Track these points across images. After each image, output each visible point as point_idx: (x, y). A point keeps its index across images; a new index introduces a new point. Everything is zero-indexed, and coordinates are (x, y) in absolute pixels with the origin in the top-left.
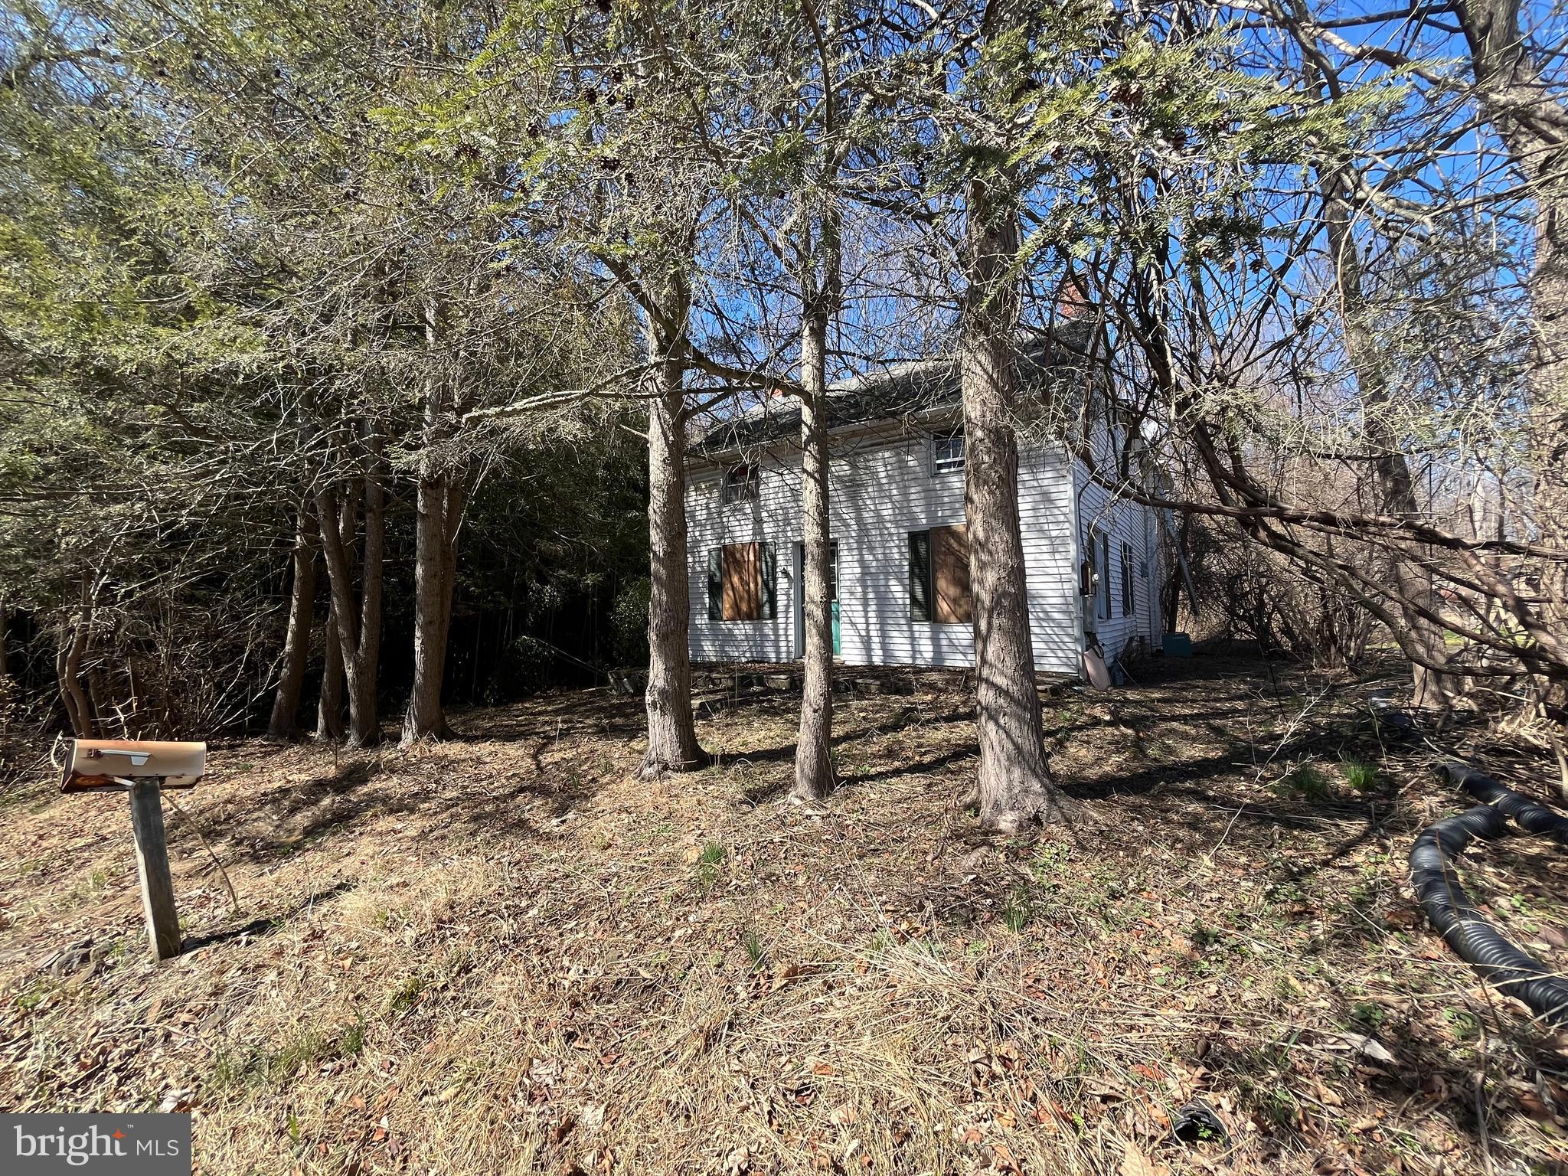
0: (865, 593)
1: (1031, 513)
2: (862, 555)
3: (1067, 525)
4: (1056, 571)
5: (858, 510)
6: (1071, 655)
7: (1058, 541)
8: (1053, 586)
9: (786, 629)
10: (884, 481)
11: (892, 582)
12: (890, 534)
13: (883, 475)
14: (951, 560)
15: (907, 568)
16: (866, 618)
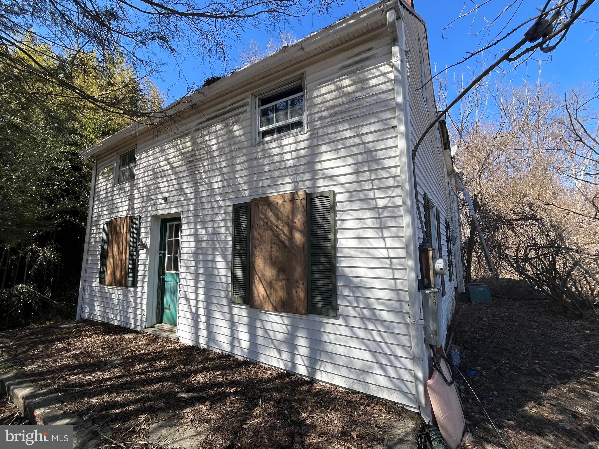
0: (197, 268)
1: (352, 178)
2: (196, 229)
3: (398, 191)
4: (383, 253)
5: (196, 184)
6: (407, 377)
7: (386, 214)
8: (380, 273)
9: (142, 299)
10: (216, 154)
11: (219, 258)
12: (219, 207)
13: (214, 147)
14: (268, 235)
15: (230, 243)
16: (197, 295)
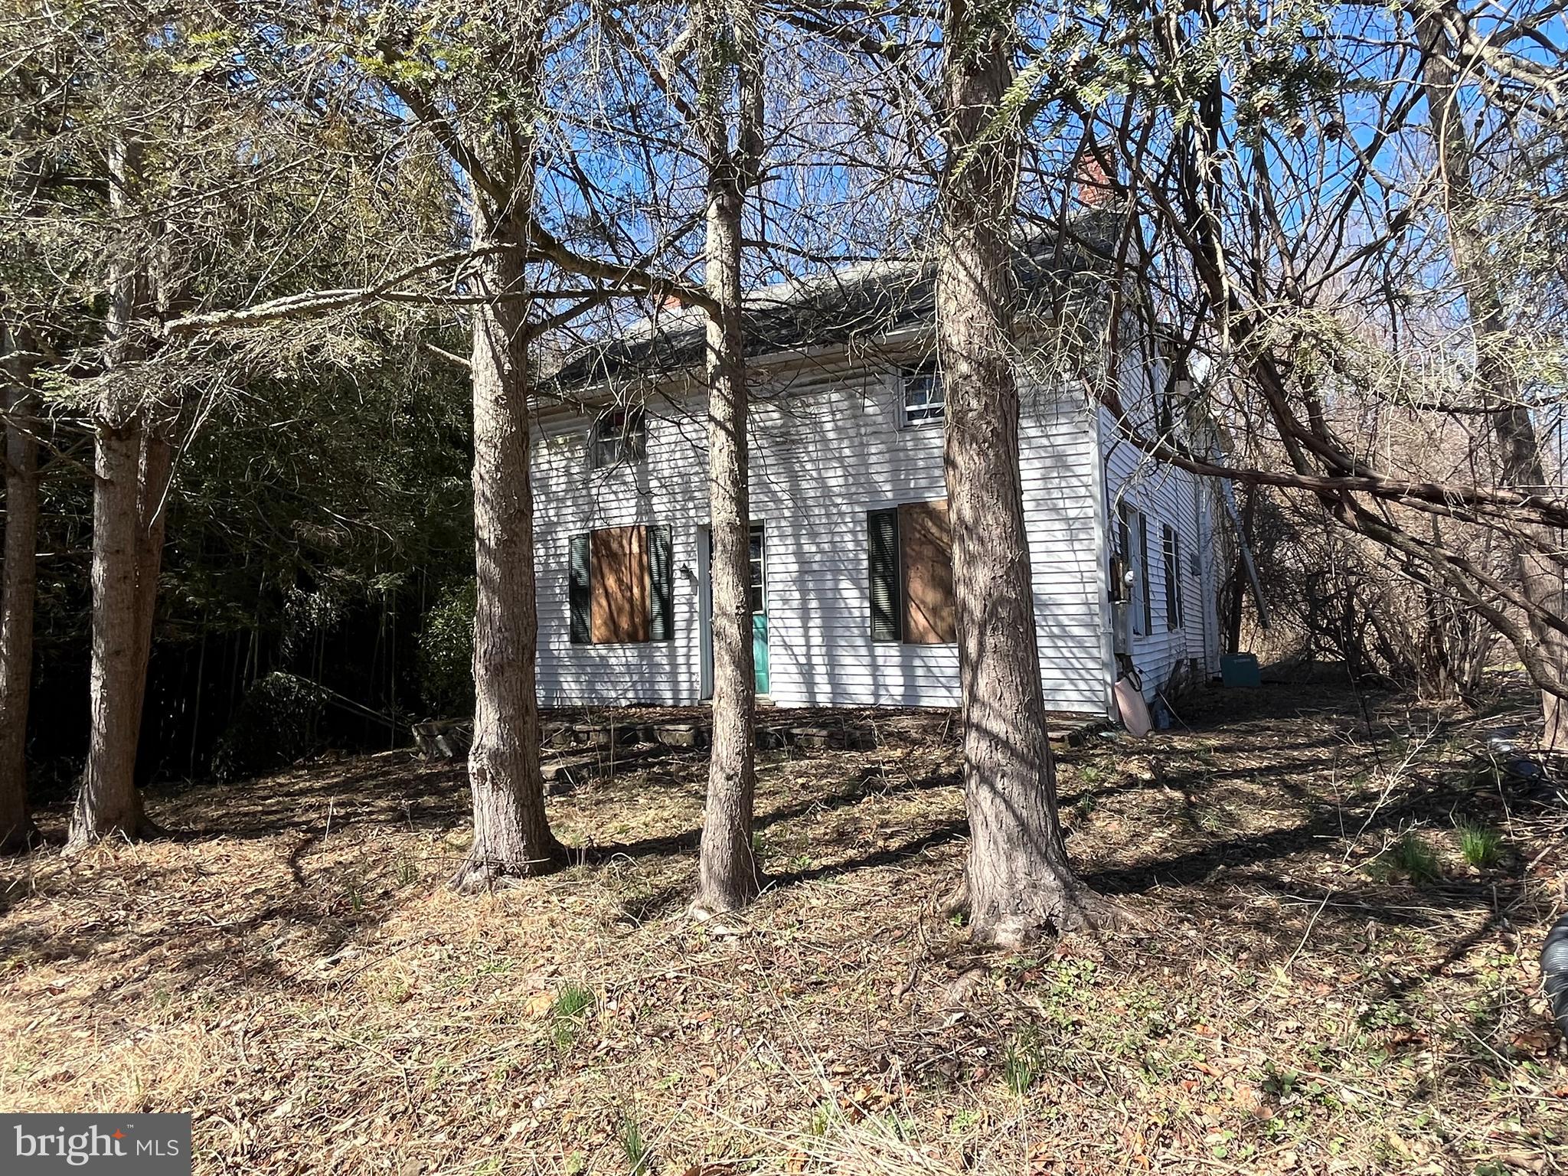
0: (804, 600)
1: (1039, 484)
2: (799, 545)
3: (1089, 502)
4: (1074, 567)
5: (794, 478)
6: (1098, 687)
7: (1077, 525)
8: (1073, 588)
9: (688, 656)
10: (831, 435)
11: (845, 584)
12: (841, 514)
13: (829, 426)
14: (928, 551)
15: (865, 564)
16: (807, 637)
